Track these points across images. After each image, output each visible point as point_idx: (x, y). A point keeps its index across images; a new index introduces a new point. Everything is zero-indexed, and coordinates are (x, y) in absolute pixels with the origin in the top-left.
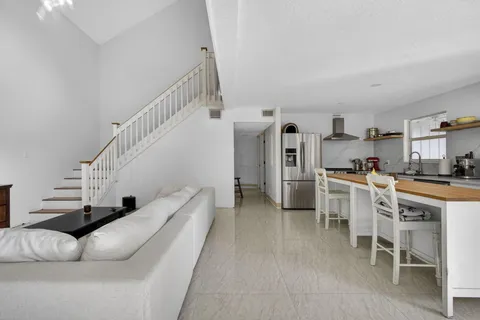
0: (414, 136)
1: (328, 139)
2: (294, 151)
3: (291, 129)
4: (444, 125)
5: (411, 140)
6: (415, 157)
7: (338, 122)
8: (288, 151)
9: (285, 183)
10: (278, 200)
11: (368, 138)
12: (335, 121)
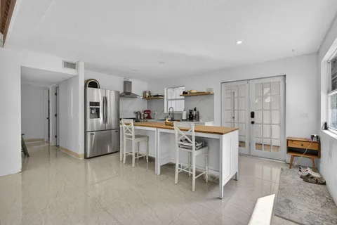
0: (169, 98)
1: (121, 96)
2: (97, 104)
3: (93, 84)
4: (184, 93)
5: (168, 100)
6: (171, 110)
7: (127, 84)
8: (92, 104)
9: (89, 134)
10: (81, 152)
11: (144, 97)
12: (125, 83)
